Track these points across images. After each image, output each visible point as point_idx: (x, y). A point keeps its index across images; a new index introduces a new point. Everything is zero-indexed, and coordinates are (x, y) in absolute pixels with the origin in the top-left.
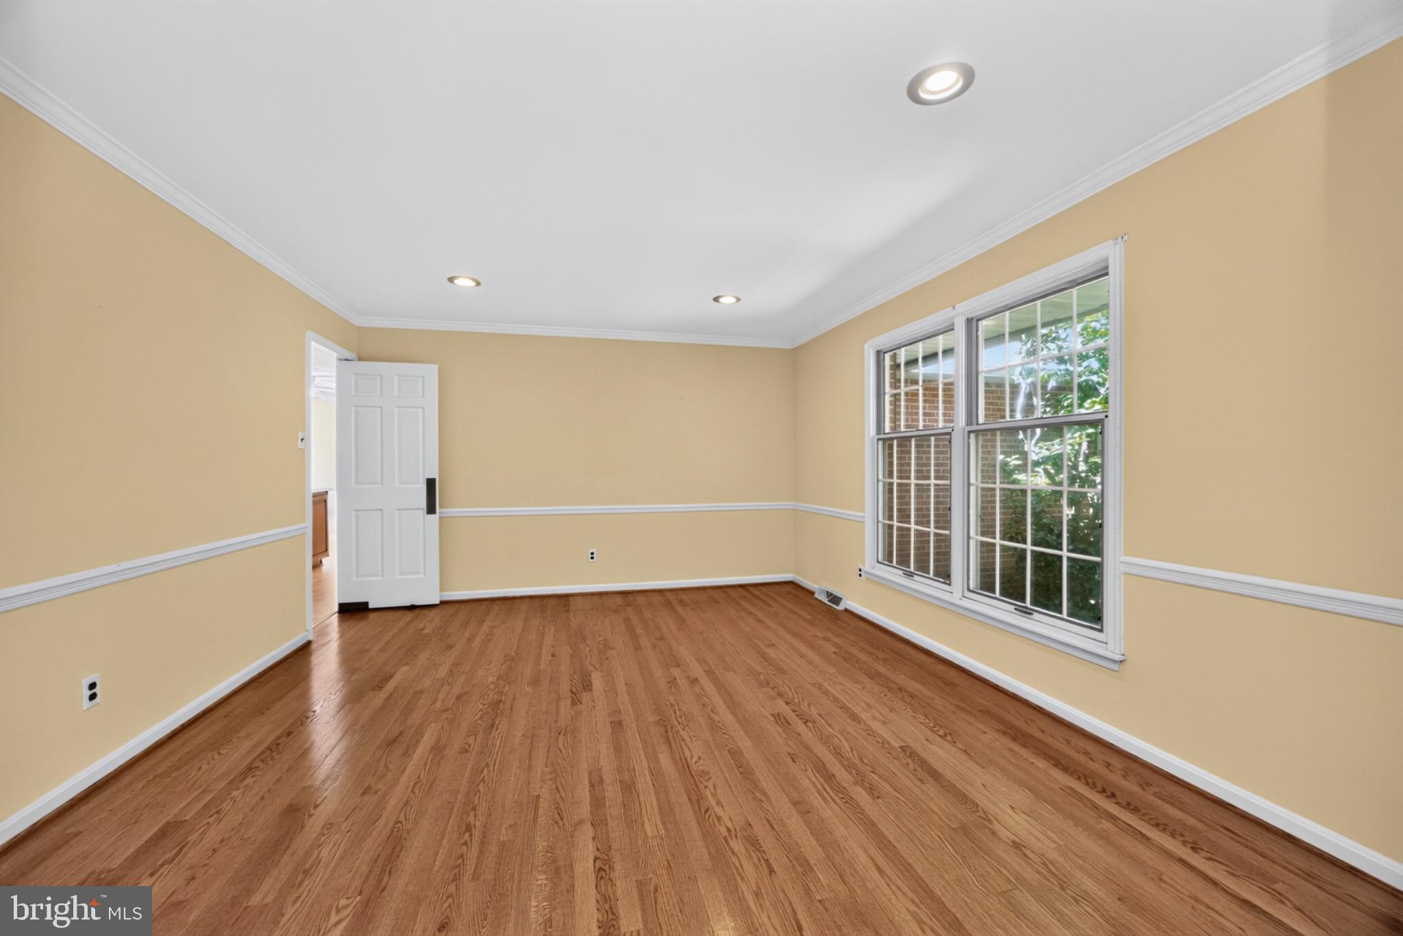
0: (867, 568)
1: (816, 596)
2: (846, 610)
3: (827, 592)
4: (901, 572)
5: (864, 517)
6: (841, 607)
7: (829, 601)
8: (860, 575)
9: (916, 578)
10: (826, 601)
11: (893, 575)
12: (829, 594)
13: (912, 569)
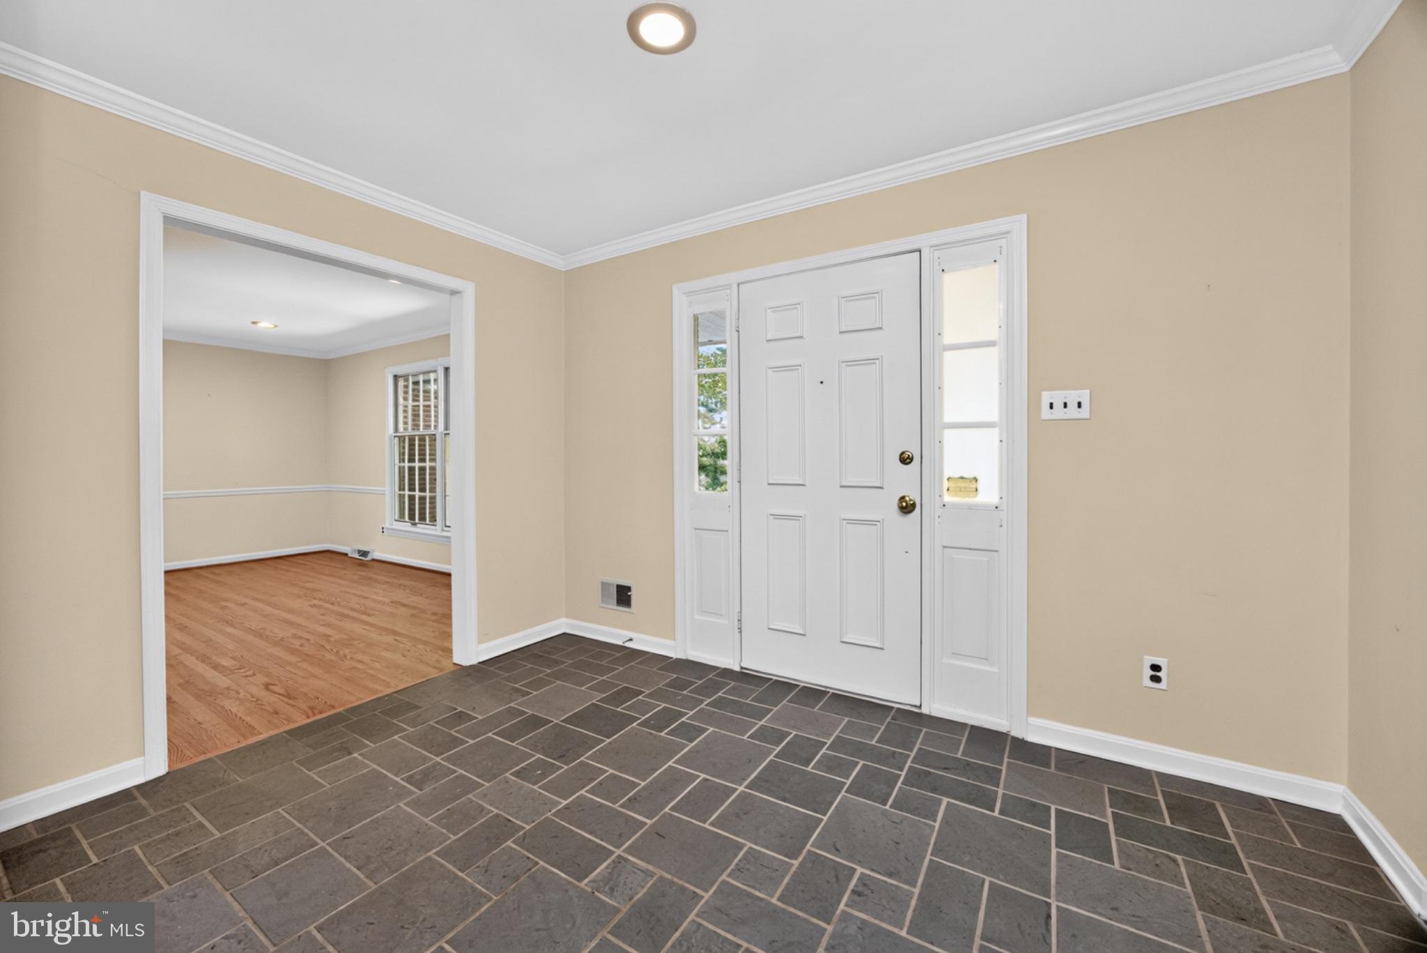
0: (387, 525)
1: (349, 555)
2: (373, 560)
3: (359, 550)
4: (409, 524)
5: (384, 491)
6: (369, 558)
7: (360, 556)
8: (383, 532)
9: (418, 525)
10: (357, 556)
11: (406, 526)
12: (359, 551)
13: (417, 521)
